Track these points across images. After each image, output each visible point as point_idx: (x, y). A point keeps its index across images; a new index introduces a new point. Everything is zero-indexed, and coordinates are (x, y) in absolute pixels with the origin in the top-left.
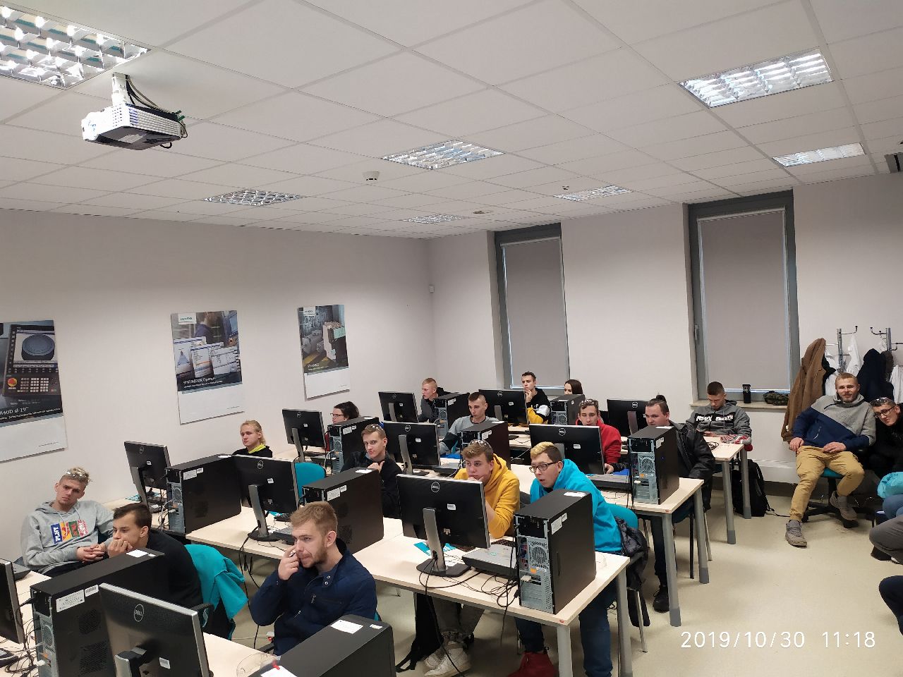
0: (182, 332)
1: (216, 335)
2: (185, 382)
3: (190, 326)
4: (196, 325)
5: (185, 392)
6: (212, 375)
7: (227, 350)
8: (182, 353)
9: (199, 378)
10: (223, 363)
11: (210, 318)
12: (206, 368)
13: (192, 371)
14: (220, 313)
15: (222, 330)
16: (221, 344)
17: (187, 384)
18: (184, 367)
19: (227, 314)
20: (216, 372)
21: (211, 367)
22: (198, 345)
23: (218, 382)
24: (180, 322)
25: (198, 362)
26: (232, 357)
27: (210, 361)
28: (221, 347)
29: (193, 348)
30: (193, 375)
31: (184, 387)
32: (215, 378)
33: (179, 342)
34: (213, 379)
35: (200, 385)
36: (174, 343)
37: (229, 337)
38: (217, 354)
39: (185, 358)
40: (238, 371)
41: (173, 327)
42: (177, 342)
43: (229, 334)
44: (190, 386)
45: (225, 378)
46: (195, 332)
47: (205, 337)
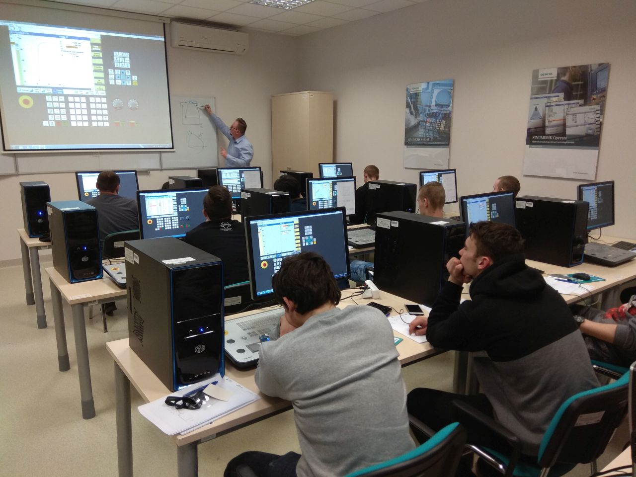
0: (542, 88)
1: (577, 91)
2: (534, 137)
3: (549, 82)
4: (556, 80)
5: (532, 146)
6: (563, 134)
7: (586, 109)
8: (536, 109)
9: (548, 135)
10: (579, 122)
11: (573, 73)
12: (558, 126)
13: (543, 127)
14: (586, 67)
15: (584, 87)
16: (581, 101)
17: (534, 140)
18: (536, 122)
19: (594, 68)
20: (569, 132)
21: (564, 125)
22: (554, 102)
23: (569, 143)
24: (541, 78)
25: (551, 119)
26: (592, 117)
27: (564, 120)
28: (580, 105)
29: (549, 104)
30: (544, 131)
31: (533, 142)
32: (566, 138)
33: (536, 98)
34: (563, 138)
35: (549, 142)
36: (531, 98)
37: (592, 94)
38: (574, 112)
39: (539, 113)
40: (596, 134)
41: (533, 83)
42: (534, 98)
43: (593, 91)
44: (538, 142)
45: (578, 140)
46: (553, 88)
47: (563, 93)
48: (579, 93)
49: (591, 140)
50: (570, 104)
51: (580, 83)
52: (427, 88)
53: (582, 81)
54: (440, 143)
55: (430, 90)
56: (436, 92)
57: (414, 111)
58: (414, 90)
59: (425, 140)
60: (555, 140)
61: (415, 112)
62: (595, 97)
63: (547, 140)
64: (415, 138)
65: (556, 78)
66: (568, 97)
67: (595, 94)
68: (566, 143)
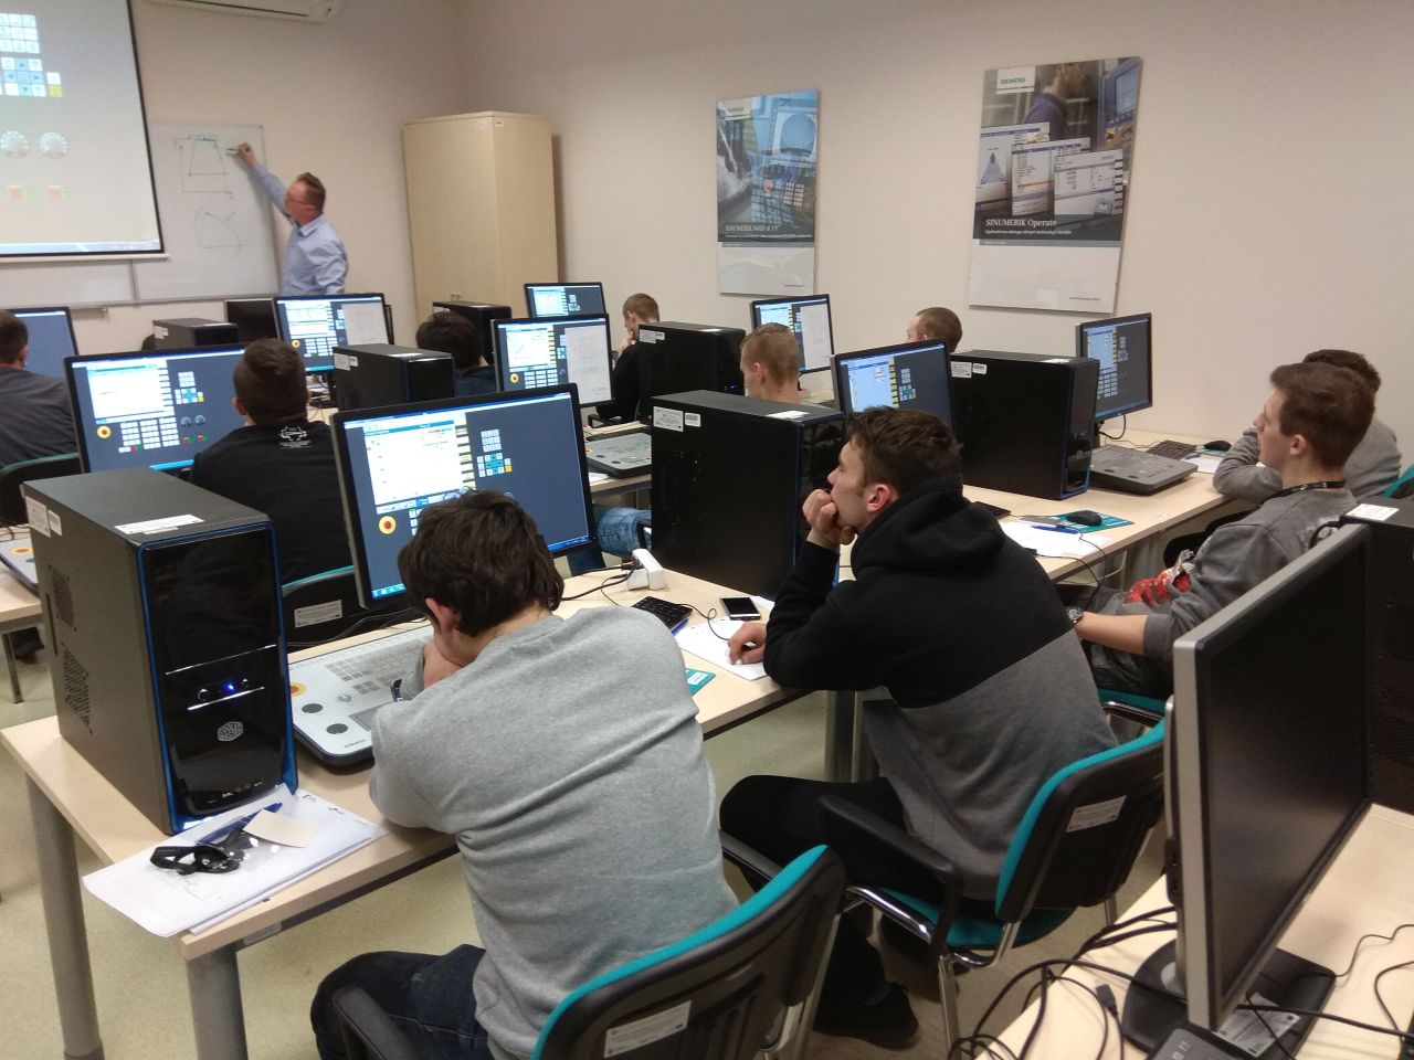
0: (1005, 112)
1: (1076, 119)
2: (989, 223)
3: (1018, 99)
5: (987, 241)
6: (1048, 213)
7: (1096, 157)
8: (993, 158)
9: (1018, 217)
10: (1079, 189)
11: (1067, 78)
12: (1038, 195)
13: (1008, 199)
14: (1094, 65)
16: (1085, 142)
17: (990, 228)
18: (994, 188)
19: (1109, 68)
20: (1061, 208)
21: (1050, 195)
22: (1030, 143)
23: (1060, 232)
24: (1003, 89)
25: (1023, 182)
26: (1106, 176)
27: (1051, 182)
28: (1083, 150)
29: (1019, 148)
30: (1009, 208)
31: (988, 232)
32: (1054, 223)
33: (993, 134)
34: (1048, 223)
35: (1019, 232)
36: (983, 135)
37: (1107, 126)
38: (1069, 166)
39: (998, 169)
40: (1114, 212)
41: (986, 101)
42: (988, 135)
43: (1108, 119)
44: (998, 232)
45: (1078, 226)
46: (1027, 111)
47: (1048, 124)
48: (1080, 123)
49: (1104, 227)
50: (1061, 147)
51: (1082, 100)
52: (762, 110)
53: (1086, 97)
54: (793, 236)
55: (767, 114)
56: (782, 118)
57: (734, 163)
58: (735, 113)
59: (761, 228)
60: (1031, 229)
61: (738, 165)
62: (1111, 131)
63: (1017, 228)
64: (740, 224)
65: (1032, 90)
66: (1059, 132)
67: (1112, 126)
68: (1053, 233)
